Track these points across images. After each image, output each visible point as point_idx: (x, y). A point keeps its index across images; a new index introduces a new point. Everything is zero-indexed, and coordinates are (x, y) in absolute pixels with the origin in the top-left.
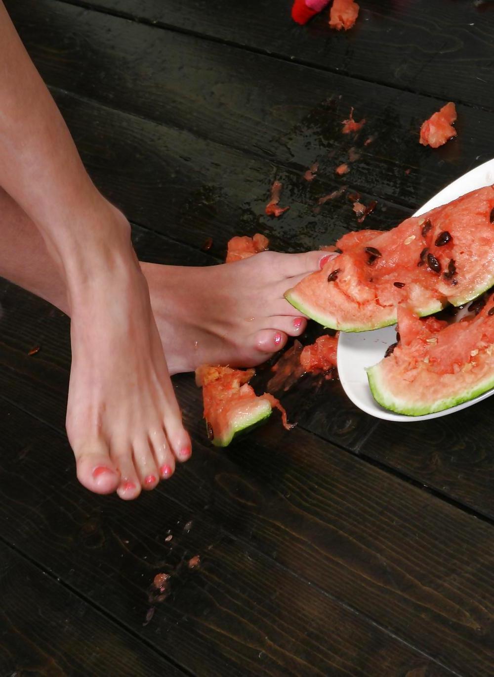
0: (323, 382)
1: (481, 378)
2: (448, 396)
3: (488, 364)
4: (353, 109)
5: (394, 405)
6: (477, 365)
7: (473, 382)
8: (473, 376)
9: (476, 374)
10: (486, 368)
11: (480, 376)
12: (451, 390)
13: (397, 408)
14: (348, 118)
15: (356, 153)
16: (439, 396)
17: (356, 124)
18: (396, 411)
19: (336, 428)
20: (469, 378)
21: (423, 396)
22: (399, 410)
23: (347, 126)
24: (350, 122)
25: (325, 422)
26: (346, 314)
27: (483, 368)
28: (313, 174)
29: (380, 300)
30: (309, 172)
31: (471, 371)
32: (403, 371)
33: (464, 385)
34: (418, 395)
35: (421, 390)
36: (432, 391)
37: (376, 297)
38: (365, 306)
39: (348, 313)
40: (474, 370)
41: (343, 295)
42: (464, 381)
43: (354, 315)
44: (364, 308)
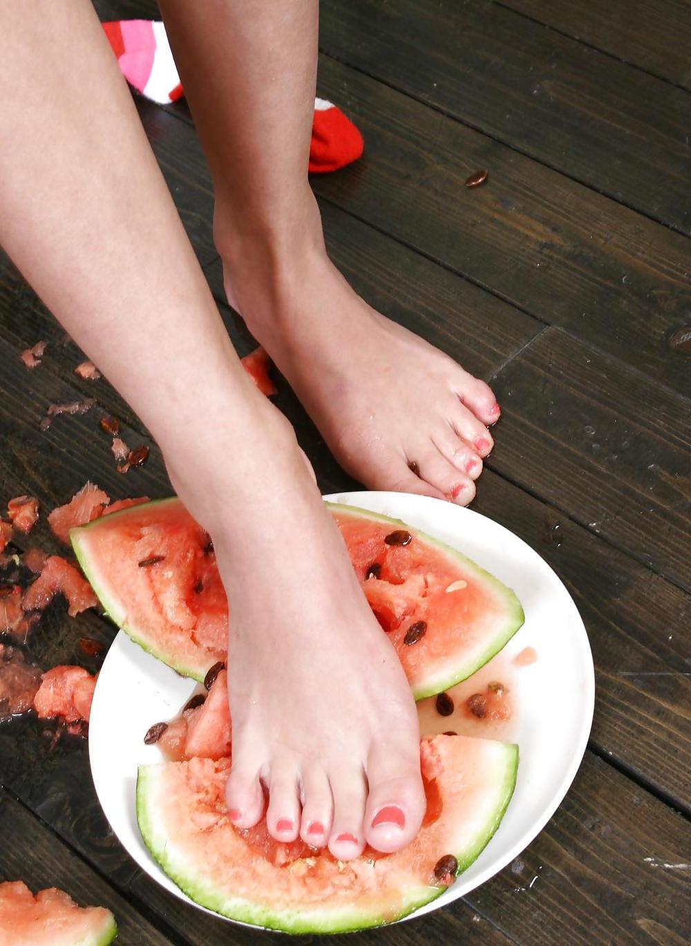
0: (62, 735)
1: (315, 902)
2: (257, 901)
3: (334, 885)
5: (166, 855)
6: (317, 873)
7: (301, 901)
8: (304, 891)
9: (310, 892)
10: (329, 891)
11: (315, 898)
12: (264, 893)
13: (169, 865)
16: (242, 890)
18: (166, 869)
20: (297, 891)
21: (216, 873)
22: (173, 871)
26: (143, 619)
27: (323, 887)
28: (36, 358)
29: (197, 636)
30: (30, 352)
31: (304, 878)
32: (195, 805)
33: (287, 898)
34: (208, 863)
35: (215, 858)
36: (232, 871)
37: (194, 628)
38: (174, 632)
39: (146, 619)
40: (309, 881)
41: (150, 594)
42: (288, 890)
43: (153, 628)
44: (171, 632)
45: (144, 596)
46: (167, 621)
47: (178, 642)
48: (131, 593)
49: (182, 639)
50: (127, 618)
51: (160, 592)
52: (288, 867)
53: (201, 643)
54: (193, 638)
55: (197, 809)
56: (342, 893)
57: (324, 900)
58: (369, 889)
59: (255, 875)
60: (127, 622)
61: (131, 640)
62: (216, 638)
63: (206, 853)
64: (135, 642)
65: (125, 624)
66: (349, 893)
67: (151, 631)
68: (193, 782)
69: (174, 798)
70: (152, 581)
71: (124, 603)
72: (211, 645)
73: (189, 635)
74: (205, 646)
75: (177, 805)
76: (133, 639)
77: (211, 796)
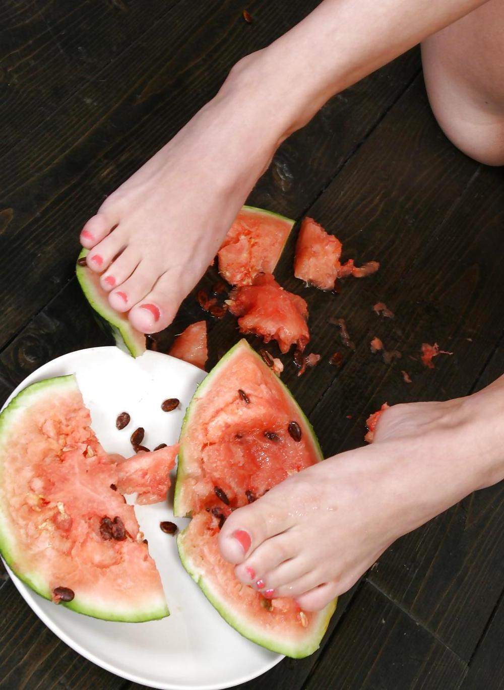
3: (27, 525)
4: (450, 354)
6: (31, 510)
7: (9, 505)
8: (17, 506)
9: (18, 510)
10: (22, 522)
11: (14, 514)
12: (8, 480)
14: (440, 349)
15: (393, 359)
16: (6, 464)
17: (431, 357)
19: (29, 344)
20: (16, 501)
21: (13, 444)
23: (430, 348)
24: (435, 350)
25: (43, 332)
26: (204, 409)
27: (24, 518)
28: (380, 311)
29: (207, 448)
30: (385, 308)
31: (26, 504)
32: (57, 419)
33: (9, 496)
34: (18, 437)
35: (23, 441)
36: (17, 454)
37: (211, 444)
38: (203, 431)
39: (205, 410)
40: (25, 508)
41: (222, 406)
42: (14, 494)
43: (200, 418)
44: (202, 429)
45: (219, 402)
46: (207, 424)
47: (198, 436)
48: (218, 393)
49: (201, 437)
50: (201, 399)
51: (225, 411)
52: (31, 492)
53: (204, 453)
54: (205, 445)
55: (55, 421)
56: (22, 531)
57: (13, 521)
58: (31, 549)
59: (18, 470)
60: (198, 400)
61: (187, 408)
62: (211, 461)
63: (25, 434)
64: (186, 411)
65: (196, 400)
66: (24, 536)
67: (198, 417)
68: (73, 415)
69: (57, 403)
70: (232, 403)
71: (210, 393)
72: (205, 460)
73: (206, 442)
74: (203, 455)
75: (53, 407)
76: (188, 409)
77: (66, 430)
